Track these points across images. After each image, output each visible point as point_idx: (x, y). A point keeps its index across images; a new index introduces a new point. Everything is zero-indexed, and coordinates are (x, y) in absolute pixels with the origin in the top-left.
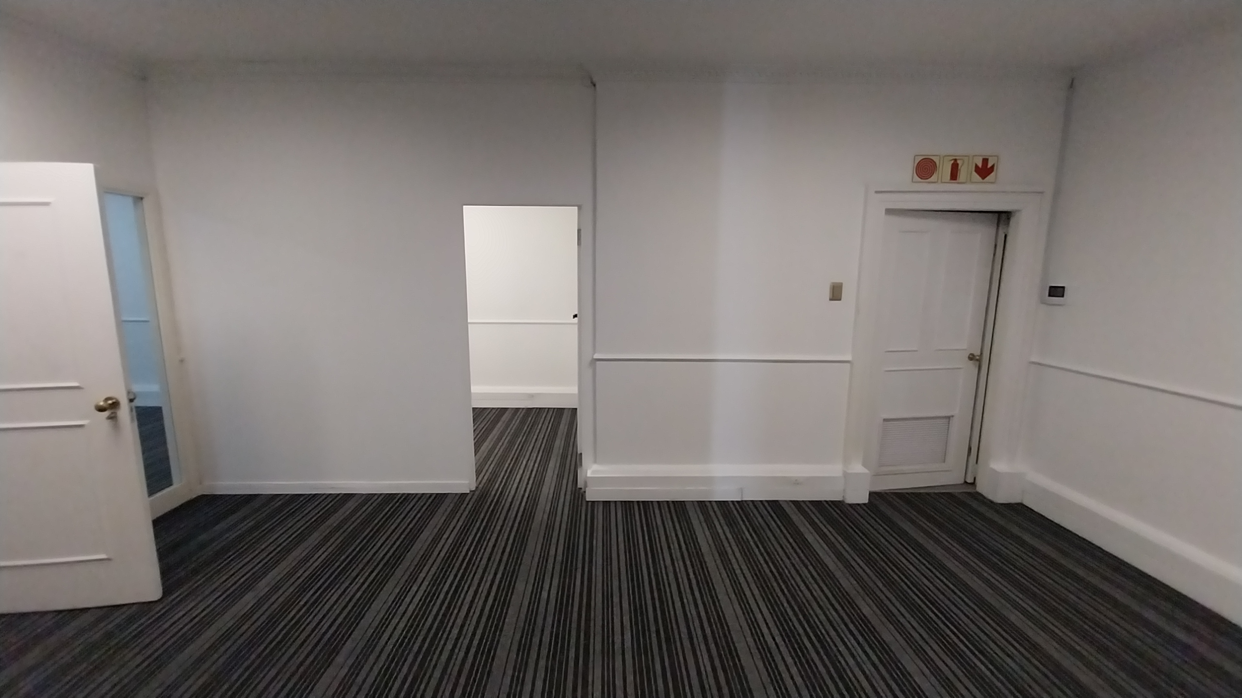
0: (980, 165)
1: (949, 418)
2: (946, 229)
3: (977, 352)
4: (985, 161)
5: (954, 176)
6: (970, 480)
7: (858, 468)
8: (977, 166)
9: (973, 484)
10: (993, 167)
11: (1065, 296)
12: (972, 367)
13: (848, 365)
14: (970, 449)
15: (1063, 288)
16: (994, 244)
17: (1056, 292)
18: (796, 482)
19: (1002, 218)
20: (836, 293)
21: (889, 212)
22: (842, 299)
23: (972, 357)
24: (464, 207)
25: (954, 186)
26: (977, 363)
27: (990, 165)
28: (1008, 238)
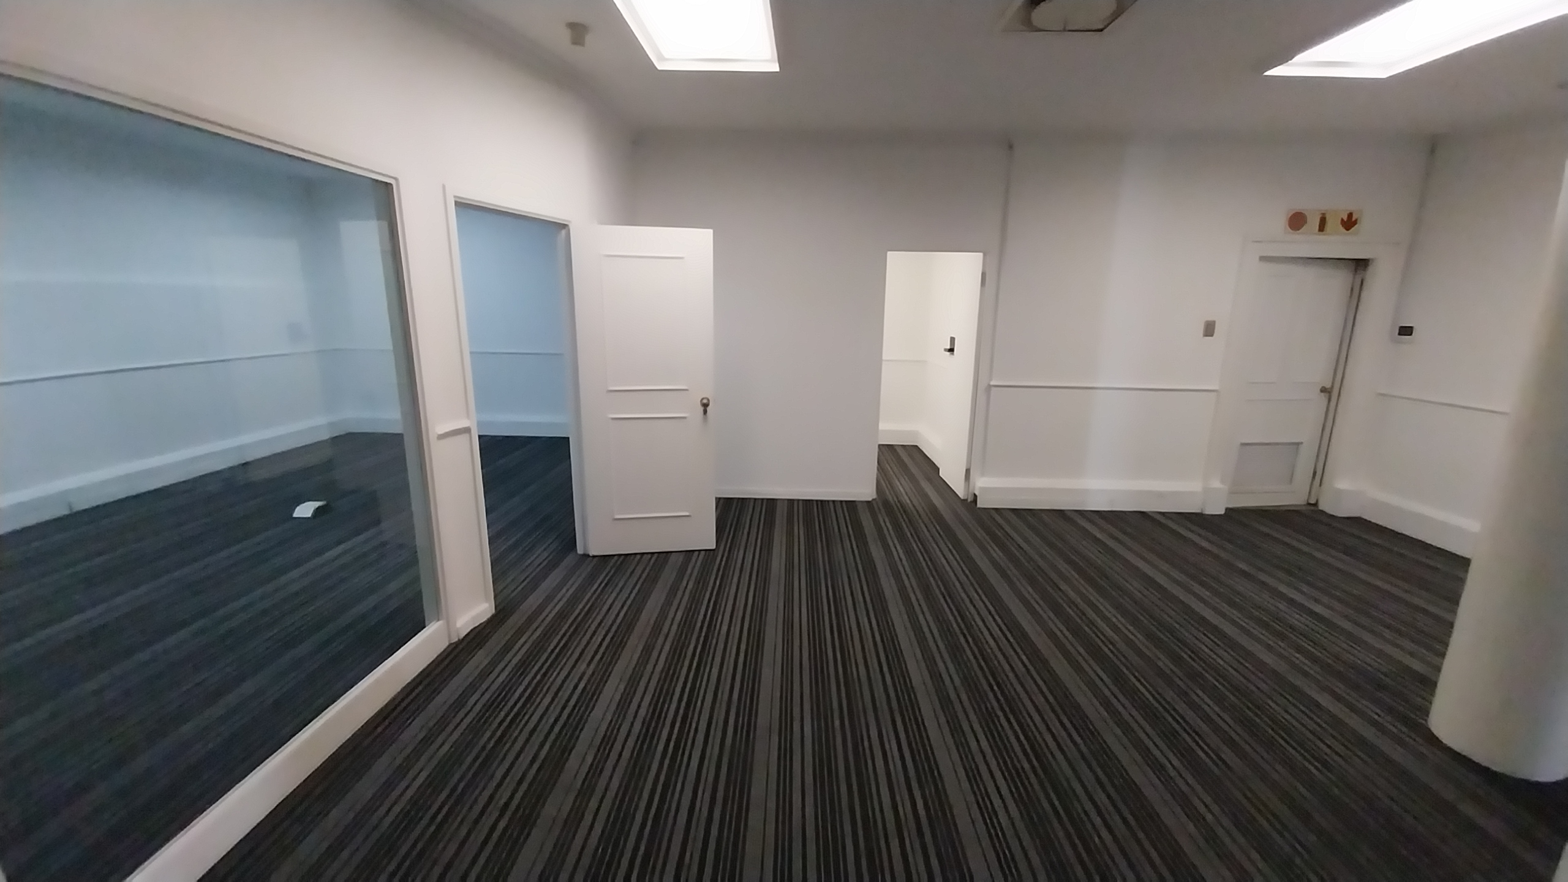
0: (1345, 219)
1: (1298, 444)
2: (1310, 273)
3: (1328, 385)
4: (1350, 215)
5: (1322, 227)
6: (1313, 501)
7: (1216, 484)
8: (1342, 220)
9: (1316, 505)
10: (1356, 220)
11: (1413, 334)
12: (1323, 398)
13: (1215, 393)
14: (1315, 473)
15: (1412, 327)
16: (1350, 286)
17: (1406, 331)
18: (1160, 495)
19: (1360, 265)
20: (1209, 329)
21: (1263, 259)
22: (1215, 335)
23: (1323, 390)
24: (889, 253)
25: (1322, 237)
26: (1327, 395)
27: (1354, 219)
28: (1364, 284)
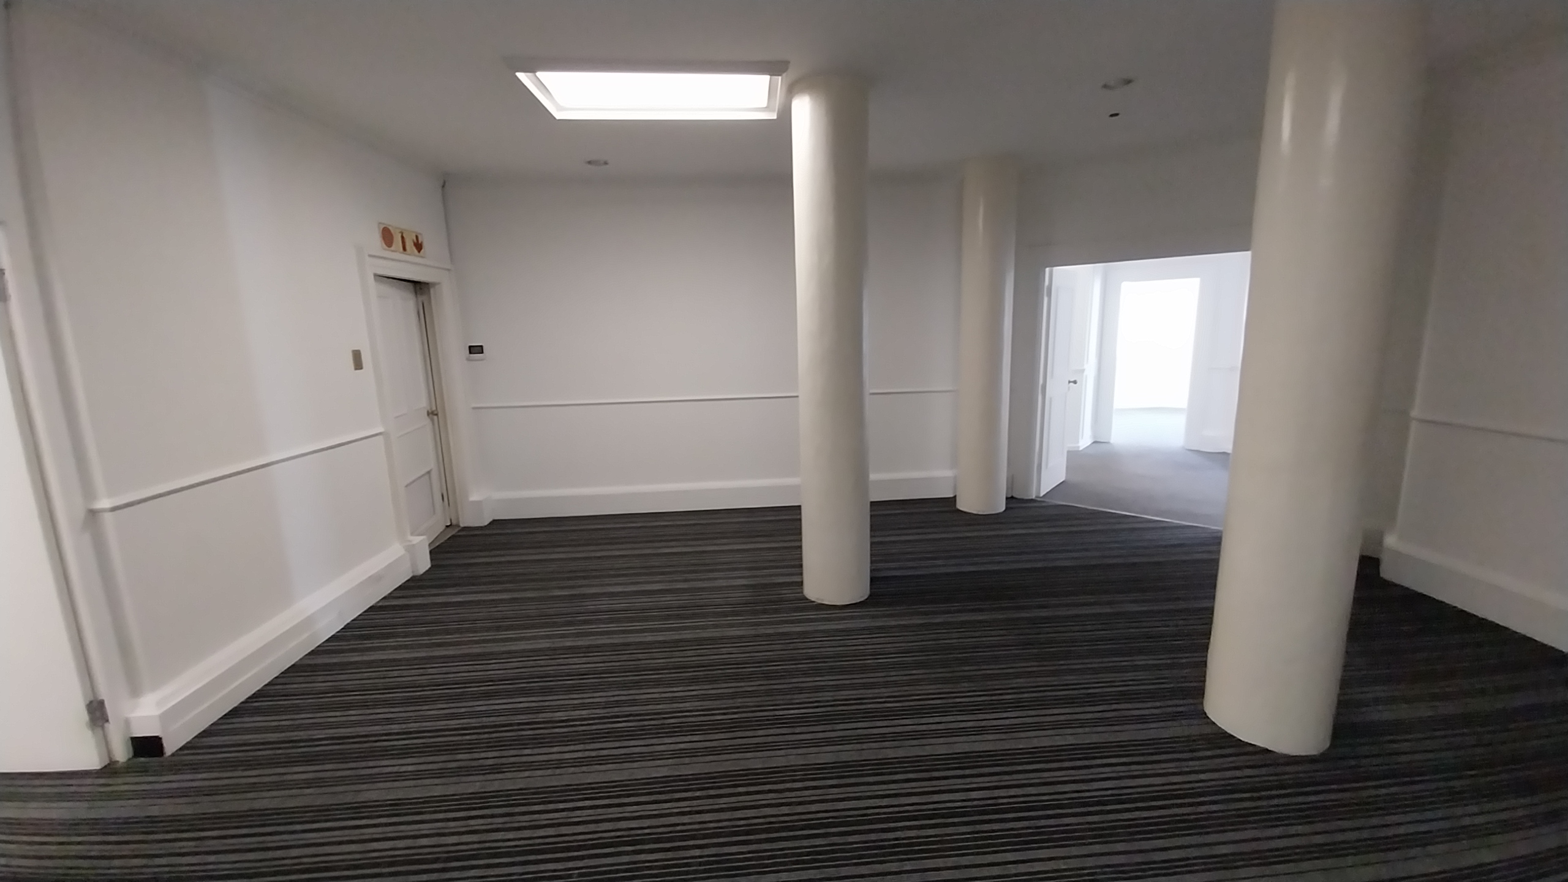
0: (415, 240)
1: (431, 473)
2: (397, 295)
3: (432, 409)
4: (418, 237)
5: (403, 245)
6: (448, 523)
7: (412, 538)
9: (454, 524)
11: (483, 352)
12: (430, 421)
13: (380, 438)
14: (442, 496)
15: (481, 346)
16: (417, 309)
17: (478, 350)
19: (423, 288)
20: (358, 364)
21: (376, 278)
22: (364, 369)
23: (430, 414)
25: (404, 257)
26: (434, 417)
27: (420, 242)
